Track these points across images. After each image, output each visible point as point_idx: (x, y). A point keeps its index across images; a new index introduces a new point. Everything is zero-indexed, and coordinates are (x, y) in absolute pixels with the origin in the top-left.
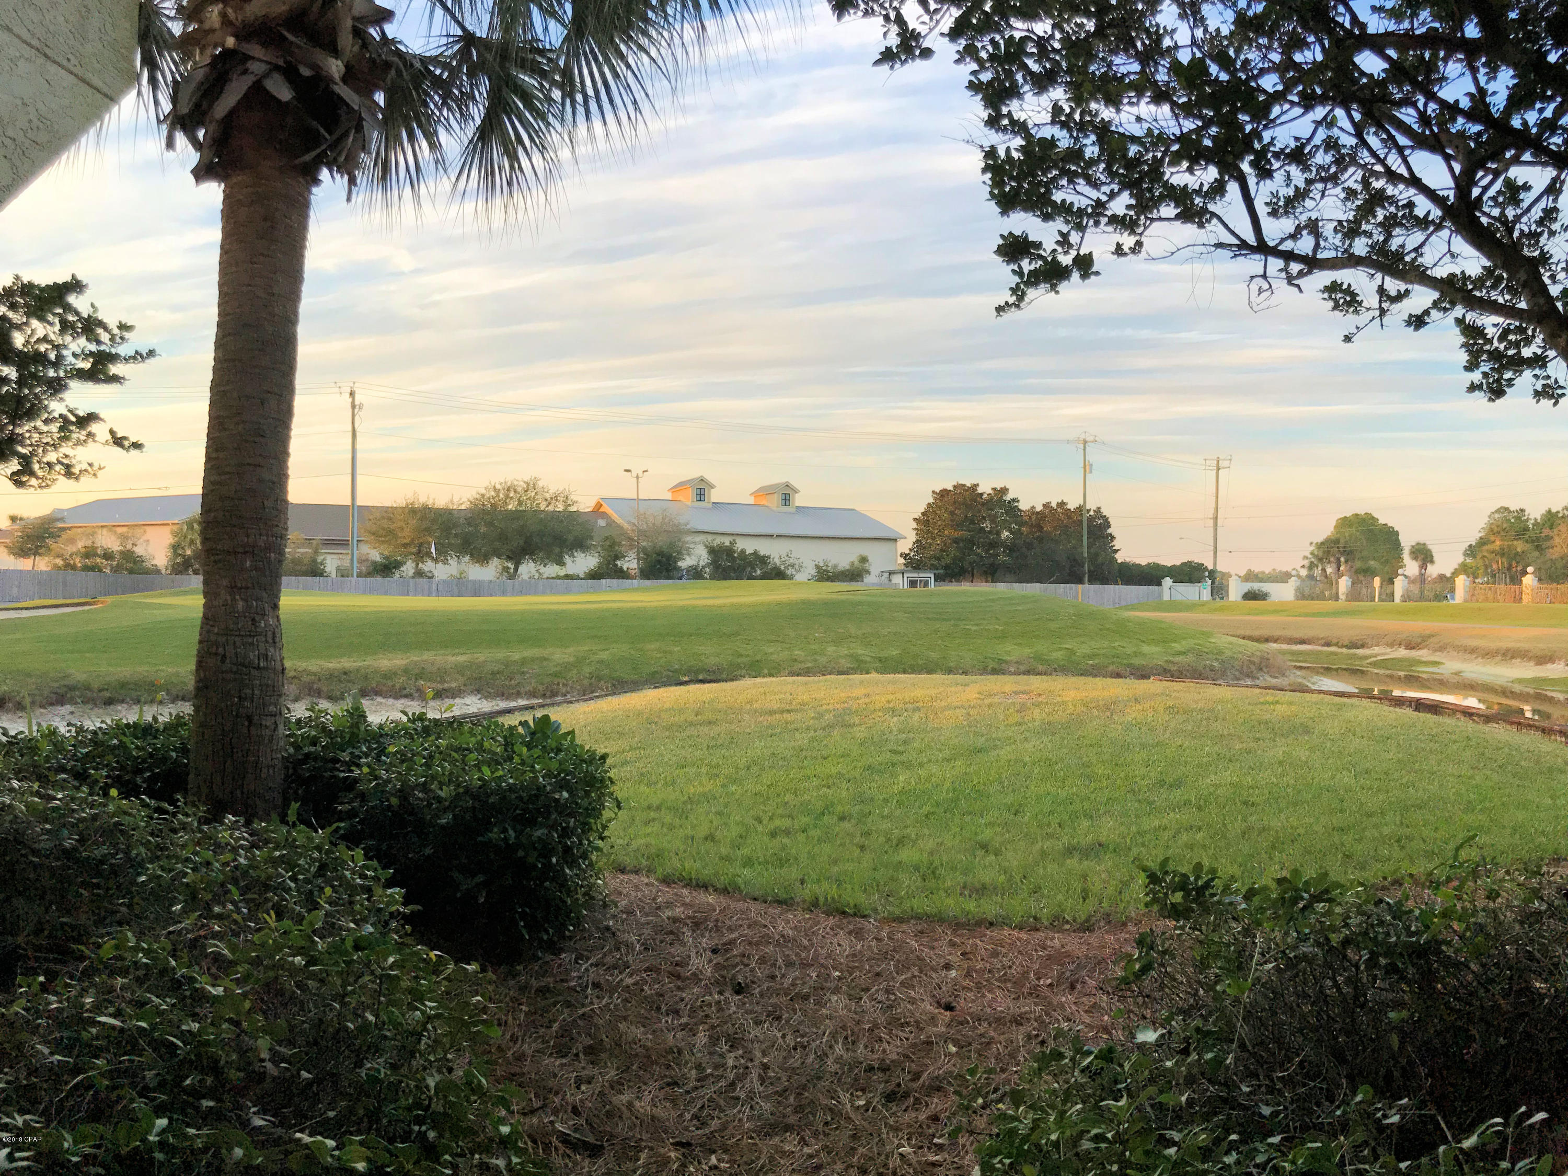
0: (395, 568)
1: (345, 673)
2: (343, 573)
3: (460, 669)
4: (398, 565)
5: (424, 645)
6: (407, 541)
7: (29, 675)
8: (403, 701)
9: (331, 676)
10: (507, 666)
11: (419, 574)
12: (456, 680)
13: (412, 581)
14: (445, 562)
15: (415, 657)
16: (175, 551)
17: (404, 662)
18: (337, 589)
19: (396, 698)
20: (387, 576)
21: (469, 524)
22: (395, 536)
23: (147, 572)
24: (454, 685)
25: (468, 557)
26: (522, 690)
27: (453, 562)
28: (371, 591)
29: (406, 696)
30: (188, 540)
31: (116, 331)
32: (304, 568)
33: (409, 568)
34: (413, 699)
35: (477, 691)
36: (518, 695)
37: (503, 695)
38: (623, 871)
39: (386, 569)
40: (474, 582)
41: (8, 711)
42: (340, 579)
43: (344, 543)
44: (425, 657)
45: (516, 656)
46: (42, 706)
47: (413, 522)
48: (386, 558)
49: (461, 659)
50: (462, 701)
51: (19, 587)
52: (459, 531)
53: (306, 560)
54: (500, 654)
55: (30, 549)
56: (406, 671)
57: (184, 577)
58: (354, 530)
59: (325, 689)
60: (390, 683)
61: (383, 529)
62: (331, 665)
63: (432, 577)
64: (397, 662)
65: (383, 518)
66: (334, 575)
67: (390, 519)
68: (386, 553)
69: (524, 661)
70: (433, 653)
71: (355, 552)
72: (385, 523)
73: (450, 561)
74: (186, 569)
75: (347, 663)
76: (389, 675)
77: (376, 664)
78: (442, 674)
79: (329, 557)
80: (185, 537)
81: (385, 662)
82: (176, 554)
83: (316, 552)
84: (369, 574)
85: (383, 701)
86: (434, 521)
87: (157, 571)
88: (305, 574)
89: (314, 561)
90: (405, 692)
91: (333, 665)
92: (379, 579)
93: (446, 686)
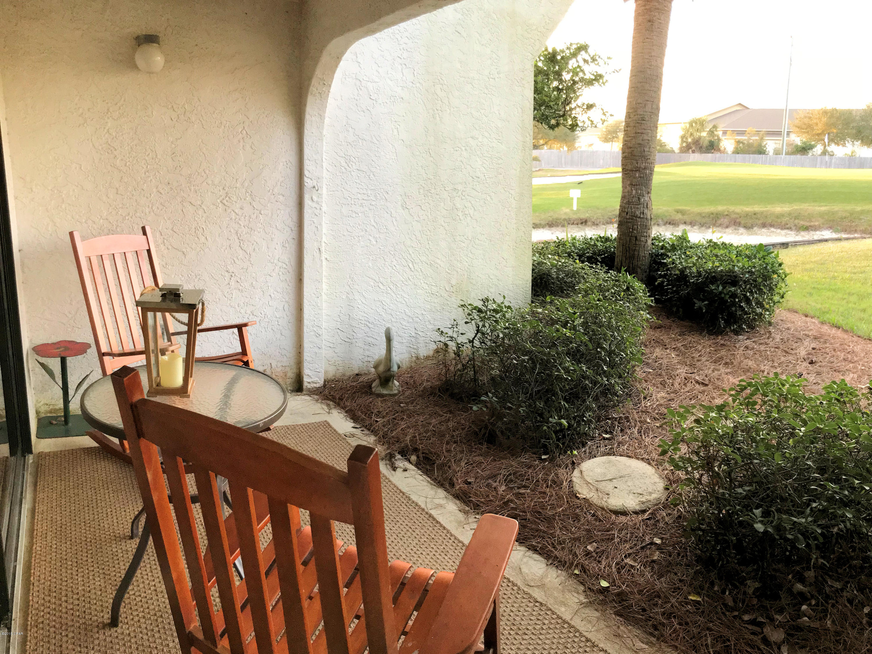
0: (809, 149)
1: (755, 214)
2: (777, 152)
3: (821, 215)
4: (811, 147)
5: (803, 199)
6: (820, 132)
7: (598, 209)
8: (786, 231)
9: (747, 215)
10: (851, 214)
11: (824, 153)
12: (818, 221)
13: (819, 158)
14: (844, 145)
15: (796, 207)
16: (682, 140)
17: (789, 209)
18: (773, 162)
19: (782, 229)
20: (804, 154)
21: (863, 120)
22: (813, 129)
23: (667, 151)
24: (817, 223)
25: (860, 142)
26: (858, 229)
27: (849, 145)
28: (792, 164)
29: (788, 228)
30: (689, 133)
31: (606, 60)
32: (754, 149)
33: (819, 149)
34: (792, 230)
35: (831, 228)
36: (856, 231)
37: (845, 231)
38: (806, 316)
39: (804, 150)
40: (860, 158)
41: (589, 226)
42: (775, 156)
43: (778, 134)
44: (802, 207)
45: (859, 208)
46: (604, 224)
47: (824, 120)
48: (804, 143)
49: (823, 209)
50: (821, 233)
51: (603, 159)
52: (855, 124)
53: (755, 145)
54: (849, 207)
55: (610, 138)
56: (790, 214)
57: (686, 155)
58: (786, 125)
59: (743, 222)
60: (779, 221)
61: (805, 124)
62: (747, 209)
63: (833, 155)
64: (785, 209)
65: (805, 117)
66: (771, 153)
67: (810, 118)
68: (804, 140)
69: (862, 212)
70: (807, 204)
71: (785, 139)
72: (806, 121)
73: (847, 144)
74: (688, 149)
75: (757, 208)
76: (780, 216)
77: (773, 209)
78: (810, 217)
79: (769, 142)
80: (688, 131)
81: (779, 209)
82: (683, 142)
83: (762, 139)
84: (793, 153)
85: (775, 230)
86: (838, 118)
87: (673, 151)
88: (754, 153)
89: (760, 145)
90: (787, 226)
91: (748, 209)
92: (799, 156)
93: (812, 224)
